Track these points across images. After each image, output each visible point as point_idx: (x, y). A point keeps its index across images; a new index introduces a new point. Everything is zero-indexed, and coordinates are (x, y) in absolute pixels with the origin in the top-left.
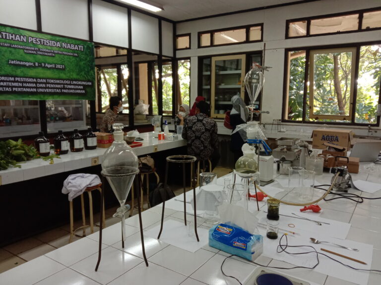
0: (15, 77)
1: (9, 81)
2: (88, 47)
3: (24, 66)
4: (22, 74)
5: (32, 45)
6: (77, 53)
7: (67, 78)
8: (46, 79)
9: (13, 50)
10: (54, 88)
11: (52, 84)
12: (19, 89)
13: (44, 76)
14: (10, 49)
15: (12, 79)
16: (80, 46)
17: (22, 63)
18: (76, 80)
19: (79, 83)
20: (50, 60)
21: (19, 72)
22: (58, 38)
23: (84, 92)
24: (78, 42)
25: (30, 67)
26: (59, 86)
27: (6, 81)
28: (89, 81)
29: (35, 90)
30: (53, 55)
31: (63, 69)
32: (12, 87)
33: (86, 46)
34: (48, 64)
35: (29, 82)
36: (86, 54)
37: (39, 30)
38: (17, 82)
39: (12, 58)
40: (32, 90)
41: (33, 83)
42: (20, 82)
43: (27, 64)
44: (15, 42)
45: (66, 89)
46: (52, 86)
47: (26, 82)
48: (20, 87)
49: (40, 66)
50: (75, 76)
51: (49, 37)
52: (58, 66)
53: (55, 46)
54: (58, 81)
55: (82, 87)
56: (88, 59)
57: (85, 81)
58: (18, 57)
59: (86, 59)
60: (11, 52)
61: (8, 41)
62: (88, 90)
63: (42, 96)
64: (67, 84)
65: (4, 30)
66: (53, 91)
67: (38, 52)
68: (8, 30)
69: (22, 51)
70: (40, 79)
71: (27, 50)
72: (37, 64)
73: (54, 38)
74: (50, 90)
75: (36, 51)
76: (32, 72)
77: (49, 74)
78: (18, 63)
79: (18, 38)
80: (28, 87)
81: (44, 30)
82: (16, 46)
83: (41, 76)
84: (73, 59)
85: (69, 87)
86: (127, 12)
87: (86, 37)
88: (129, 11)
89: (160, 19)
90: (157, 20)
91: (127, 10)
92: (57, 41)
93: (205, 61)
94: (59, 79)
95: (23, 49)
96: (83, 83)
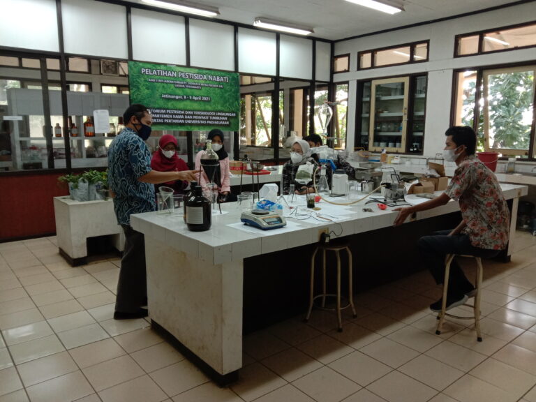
0: (166, 109)
1: (162, 114)
2: (233, 79)
3: (174, 99)
4: (172, 107)
5: (181, 79)
6: (222, 85)
7: (213, 109)
8: (193, 111)
9: (165, 85)
10: (200, 120)
11: (198, 115)
12: (170, 121)
13: (192, 108)
14: (163, 84)
15: (163, 111)
16: (225, 78)
17: (172, 97)
18: (220, 111)
19: (224, 114)
20: (197, 92)
21: (170, 105)
22: (204, 71)
23: (228, 123)
24: (223, 74)
25: (179, 100)
26: (204, 118)
27: (160, 114)
28: (233, 112)
29: (182, 121)
30: (200, 87)
31: (208, 101)
32: (164, 119)
33: (231, 78)
34: (195, 96)
35: (178, 114)
36: (231, 85)
37: (188, 65)
38: (168, 114)
39: (165, 92)
40: (180, 121)
41: (181, 115)
42: (171, 114)
43: (177, 97)
44: (169, 78)
45: (211, 120)
46: (199, 117)
47: (176, 114)
48: (170, 119)
49: (189, 99)
50: (219, 108)
51: (197, 70)
52: (205, 99)
53: (201, 79)
54: (203, 113)
55: (226, 119)
56: (233, 90)
57: (229, 112)
58: (169, 91)
59: (231, 90)
60: (163, 87)
61: (162, 78)
62: (232, 121)
63: (189, 127)
64: (212, 116)
65: (159, 68)
66: (199, 122)
67: (187, 86)
68: (162, 67)
69: (173, 86)
70: (188, 111)
71: (177, 84)
72: (185, 97)
73: (201, 71)
74: (196, 122)
75: (185, 85)
76: (181, 105)
77: (196, 106)
78: (169, 96)
79: (170, 74)
80: (177, 119)
81: (192, 64)
82: (168, 81)
83: (189, 108)
84: (218, 91)
85: (214, 118)
86: (275, 37)
87: (231, 68)
88: (278, 36)
89: (314, 40)
90: (310, 42)
91: (275, 35)
92: (203, 74)
93: (366, 84)
94: (204, 111)
95: (174, 84)
96: (227, 114)
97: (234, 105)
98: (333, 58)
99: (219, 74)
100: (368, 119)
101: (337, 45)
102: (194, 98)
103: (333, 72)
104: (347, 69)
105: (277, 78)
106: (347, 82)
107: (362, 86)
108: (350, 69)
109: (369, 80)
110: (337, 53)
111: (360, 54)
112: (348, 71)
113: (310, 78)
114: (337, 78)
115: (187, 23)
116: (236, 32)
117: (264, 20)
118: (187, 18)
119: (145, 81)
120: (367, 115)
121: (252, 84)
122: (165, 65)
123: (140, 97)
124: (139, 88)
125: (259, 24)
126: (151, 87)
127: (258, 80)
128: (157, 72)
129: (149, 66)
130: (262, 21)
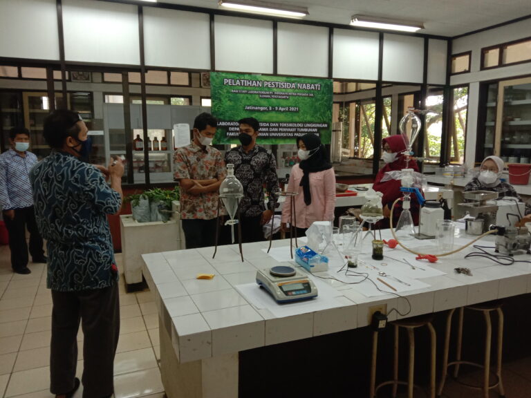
2: (326, 85)
3: (259, 111)
5: (266, 89)
6: (313, 93)
7: (301, 121)
8: (279, 123)
9: (249, 96)
11: (285, 127)
13: (277, 120)
14: (247, 95)
16: (316, 85)
17: (256, 108)
18: (309, 123)
19: (314, 125)
20: (284, 103)
22: (293, 79)
24: (315, 81)
25: (264, 111)
26: (292, 130)
28: (325, 123)
29: (267, 134)
30: (287, 97)
31: (297, 112)
33: (323, 85)
34: (282, 107)
36: (323, 93)
37: (275, 74)
39: (248, 104)
40: (264, 134)
41: (266, 127)
43: (262, 109)
44: (252, 88)
45: (299, 132)
46: (285, 130)
49: (273, 110)
50: (309, 118)
51: (284, 79)
52: (292, 109)
53: (289, 88)
54: (291, 125)
55: (316, 130)
56: (325, 98)
57: (319, 123)
58: (253, 102)
59: (323, 99)
60: (247, 98)
61: (246, 88)
62: (323, 132)
63: (274, 141)
64: (300, 127)
65: (243, 78)
66: (285, 135)
67: (273, 96)
68: (247, 77)
69: (257, 96)
70: (273, 123)
71: (262, 94)
72: (270, 108)
73: (289, 79)
74: (282, 134)
75: (270, 95)
76: (265, 117)
77: (282, 117)
78: (253, 108)
79: (254, 84)
81: (279, 72)
82: (252, 92)
83: (274, 120)
84: (308, 100)
85: (302, 130)
86: (378, 37)
87: (324, 74)
88: (381, 35)
89: (426, 38)
90: (422, 40)
91: (378, 34)
92: (292, 82)
93: (491, 87)
94: (292, 123)
95: (259, 94)
96: (318, 125)
97: (327, 115)
98: (451, 57)
99: (310, 81)
100: (494, 128)
101: (456, 43)
102: (280, 109)
103: (450, 72)
104: (467, 69)
105: (380, 83)
106: (467, 85)
107: (487, 89)
108: (471, 70)
109: (496, 82)
110: (455, 52)
111: (484, 51)
112: (469, 71)
113: (420, 81)
114: (454, 81)
115: (275, 28)
116: (331, 34)
117: (361, 17)
118: (275, 22)
119: (228, 92)
120: (492, 124)
121: (357, 91)
122: (250, 74)
123: (221, 110)
124: (220, 100)
125: (356, 23)
126: (234, 98)
127: (364, 86)
128: (241, 82)
129: (231, 76)
130: (359, 19)
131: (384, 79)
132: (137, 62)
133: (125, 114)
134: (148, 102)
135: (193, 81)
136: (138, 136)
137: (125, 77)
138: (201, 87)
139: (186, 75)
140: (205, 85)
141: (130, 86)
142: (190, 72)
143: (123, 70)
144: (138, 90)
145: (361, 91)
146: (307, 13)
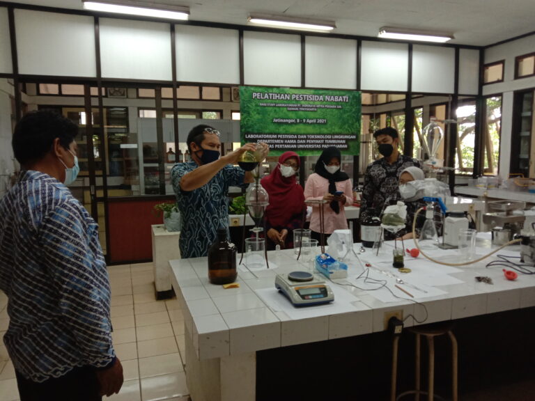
0: (277, 134)
1: (273, 139)
2: (354, 97)
3: (287, 123)
4: (284, 132)
5: (294, 102)
6: (341, 105)
7: (329, 132)
8: (306, 135)
9: (277, 109)
10: (314, 144)
11: (312, 139)
12: (281, 146)
13: (305, 132)
14: (275, 108)
15: (275, 136)
16: (344, 97)
17: (284, 121)
18: (338, 134)
19: (341, 137)
20: (312, 115)
21: (281, 129)
22: (321, 92)
23: (346, 146)
24: (342, 93)
25: (292, 123)
26: (319, 142)
27: (270, 139)
28: (353, 134)
29: (295, 146)
30: (315, 109)
31: (325, 124)
32: (275, 144)
33: (351, 96)
34: (310, 119)
35: (290, 139)
36: (351, 105)
37: (303, 87)
38: (280, 139)
39: (276, 116)
40: (292, 146)
41: (294, 139)
42: (282, 139)
43: (290, 121)
44: (280, 101)
45: (326, 144)
46: (312, 141)
47: (287, 139)
48: (282, 144)
49: (301, 122)
50: (337, 130)
51: (312, 91)
52: (320, 121)
53: (317, 100)
54: (319, 137)
55: (344, 142)
56: (354, 110)
57: (348, 135)
58: (281, 115)
59: (351, 110)
60: (275, 111)
61: (274, 101)
62: (351, 144)
63: (301, 152)
64: (327, 139)
65: (271, 91)
66: (313, 146)
67: (301, 109)
68: (275, 90)
69: (285, 109)
70: (301, 135)
71: (290, 107)
72: (298, 121)
73: (316, 92)
74: (310, 146)
75: (299, 107)
76: (293, 129)
77: (310, 129)
78: (282, 121)
79: (282, 97)
80: (289, 144)
81: (308, 85)
82: (280, 105)
83: (302, 132)
84: (336, 112)
85: (330, 141)
86: (407, 48)
87: (352, 86)
88: (410, 47)
89: (457, 48)
90: (452, 51)
91: (407, 45)
92: (320, 95)
93: (526, 96)
94: (319, 134)
95: (287, 107)
96: (346, 137)
97: (355, 127)
98: (483, 67)
99: (338, 93)
100: (529, 138)
101: (488, 52)
102: (308, 121)
103: (482, 82)
104: (500, 78)
105: (409, 94)
106: (500, 94)
107: (521, 98)
108: (505, 80)
109: (531, 91)
110: (487, 61)
111: (519, 60)
112: (502, 81)
113: (452, 91)
114: (487, 90)
115: (303, 42)
116: (359, 46)
117: (389, 29)
118: (303, 36)
119: (257, 106)
120: (528, 134)
121: (387, 103)
122: (278, 87)
123: (250, 123)
124: (249, 113)
125: (384, 35)
126: (262, 111)
127: (394, 98)
128: (269, 96)
129: (260, 90)
130: (387, 31)
131: (414, 89)
132: (169, 78)
133: (157, 128)
134: (180, 116)
135: (224, 95)
136: (170, 149)
137: (158, 93)
138: (231, 101)
139: (217, 89)
140: (235, 99)
141: (163, 101)
142: (221, 87)
143: (157, 85)
144: (170, 105)
145: (391, 102)
146: (334, 26)
